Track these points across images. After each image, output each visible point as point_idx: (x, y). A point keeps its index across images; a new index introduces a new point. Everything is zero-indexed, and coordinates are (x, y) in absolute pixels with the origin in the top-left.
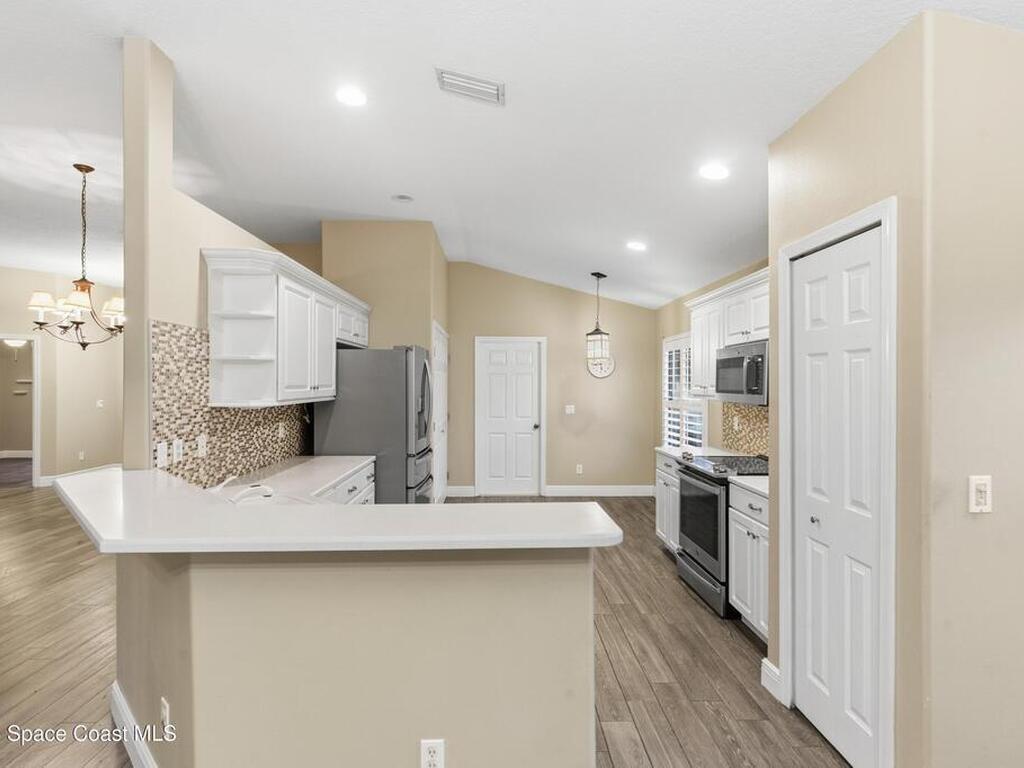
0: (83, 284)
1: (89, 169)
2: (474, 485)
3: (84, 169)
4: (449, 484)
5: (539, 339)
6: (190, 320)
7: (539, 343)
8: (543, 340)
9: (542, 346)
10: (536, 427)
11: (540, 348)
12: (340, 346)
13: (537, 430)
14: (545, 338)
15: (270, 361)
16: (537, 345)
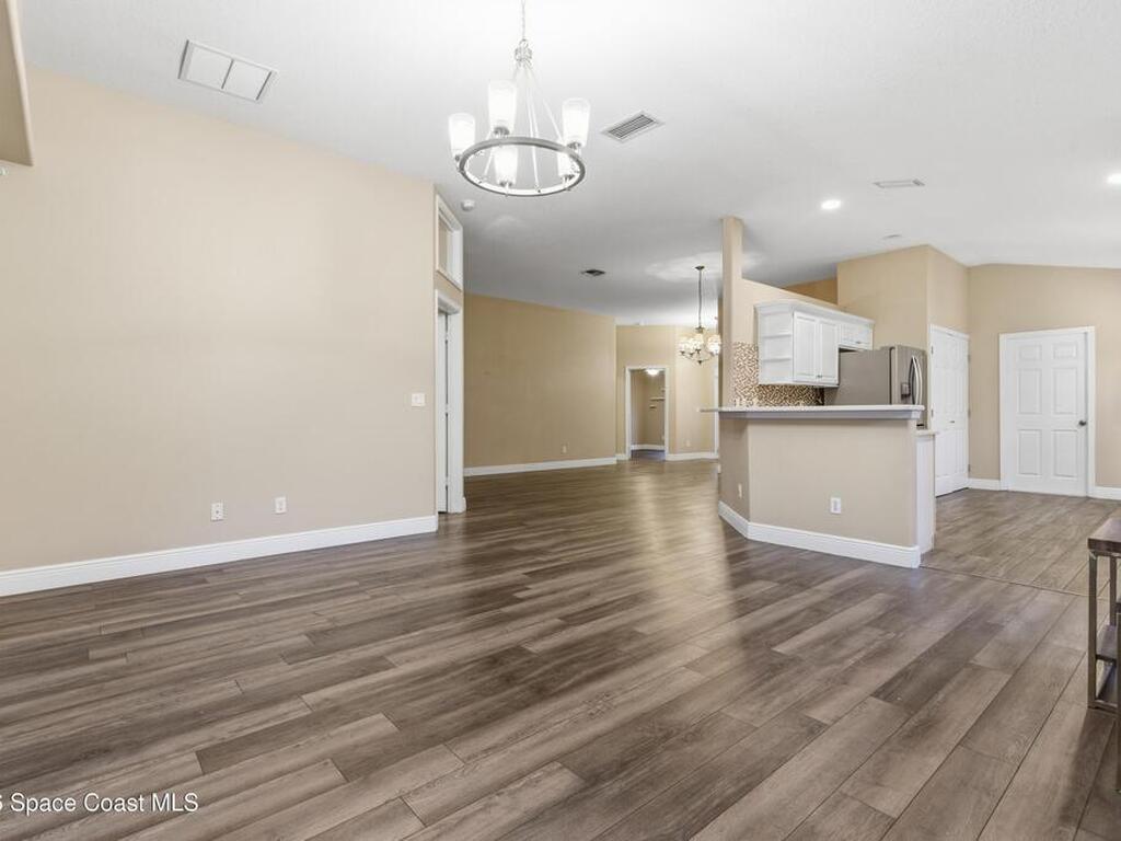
0: (700, 330)
1: (702, 268)
2: (999, 478)
3: (700, 268)
4: (970, 476)
5: (1086, 329)
6: (749, 341)
7: (1086, 333)
8: (1091, 330)
9: (1089, 336)
10: (1082, 424)
11: (1086, 340)
12: (841, 350)
13: (1084, 428)
14: (1093, 327)
15: (788, 360)
16: (1083, 336)
